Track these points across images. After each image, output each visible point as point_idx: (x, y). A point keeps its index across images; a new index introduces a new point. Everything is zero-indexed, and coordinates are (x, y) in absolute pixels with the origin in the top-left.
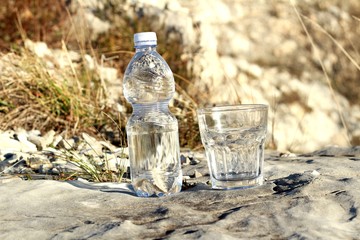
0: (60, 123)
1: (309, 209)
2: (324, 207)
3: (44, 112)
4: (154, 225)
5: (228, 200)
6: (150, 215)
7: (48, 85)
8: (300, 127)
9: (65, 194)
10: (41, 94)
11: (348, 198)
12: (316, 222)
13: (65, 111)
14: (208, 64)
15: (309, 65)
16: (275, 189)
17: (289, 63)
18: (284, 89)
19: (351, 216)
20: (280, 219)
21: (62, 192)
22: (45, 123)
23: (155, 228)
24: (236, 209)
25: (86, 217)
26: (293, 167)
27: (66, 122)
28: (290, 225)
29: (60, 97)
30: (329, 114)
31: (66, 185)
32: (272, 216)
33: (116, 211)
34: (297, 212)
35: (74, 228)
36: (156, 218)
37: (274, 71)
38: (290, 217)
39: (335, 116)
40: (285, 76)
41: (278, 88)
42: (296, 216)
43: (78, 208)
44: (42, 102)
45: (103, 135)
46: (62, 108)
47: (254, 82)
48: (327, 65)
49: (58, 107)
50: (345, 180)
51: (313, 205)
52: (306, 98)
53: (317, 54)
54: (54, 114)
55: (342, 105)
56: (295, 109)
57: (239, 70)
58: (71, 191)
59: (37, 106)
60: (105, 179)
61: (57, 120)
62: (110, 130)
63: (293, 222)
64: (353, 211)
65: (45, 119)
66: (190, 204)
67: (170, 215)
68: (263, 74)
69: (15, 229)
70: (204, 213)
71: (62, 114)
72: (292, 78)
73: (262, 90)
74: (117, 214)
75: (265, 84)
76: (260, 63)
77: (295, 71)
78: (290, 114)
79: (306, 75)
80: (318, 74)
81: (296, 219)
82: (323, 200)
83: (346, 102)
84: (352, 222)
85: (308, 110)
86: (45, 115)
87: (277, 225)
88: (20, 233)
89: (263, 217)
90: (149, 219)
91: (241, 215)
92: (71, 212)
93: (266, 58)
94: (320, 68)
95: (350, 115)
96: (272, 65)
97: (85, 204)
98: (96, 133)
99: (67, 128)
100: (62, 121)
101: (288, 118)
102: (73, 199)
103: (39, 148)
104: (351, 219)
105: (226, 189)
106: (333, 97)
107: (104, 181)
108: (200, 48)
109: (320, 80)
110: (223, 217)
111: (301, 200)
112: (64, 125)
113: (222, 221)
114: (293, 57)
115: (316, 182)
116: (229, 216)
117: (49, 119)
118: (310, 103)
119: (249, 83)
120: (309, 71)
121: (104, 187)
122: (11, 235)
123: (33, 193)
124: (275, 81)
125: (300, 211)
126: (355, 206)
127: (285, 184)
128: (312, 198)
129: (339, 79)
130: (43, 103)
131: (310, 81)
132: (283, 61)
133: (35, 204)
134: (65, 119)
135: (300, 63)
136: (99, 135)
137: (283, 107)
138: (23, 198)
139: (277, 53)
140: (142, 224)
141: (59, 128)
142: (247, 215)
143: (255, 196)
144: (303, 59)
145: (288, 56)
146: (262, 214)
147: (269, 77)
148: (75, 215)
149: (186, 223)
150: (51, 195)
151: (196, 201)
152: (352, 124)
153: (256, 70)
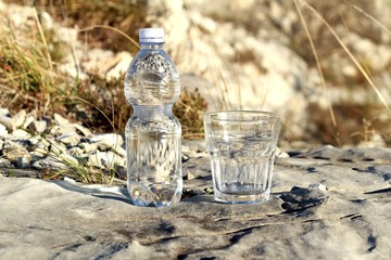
0: (29, 101)
1: (326, 236)
2: (342, 234)
3: (12, 87)
4: (163, 246)
5: (234, 218)
6: (155, 233)
7: (17, 58)
8: (254, 90)
9: (55, 198)
10: (9, 68)
11: (364, 224)
12: (336, 253)
13: (35, 87)
14: (172, 27)
15: (267, 23)
16: (284, 206)
17: (246, 18)
18: (239, 47)
19: (369, 247)
20: (297, 246)
21: (51, 195)
22: (14, 100)
23: (164, 251)
24: (248, 231)
25: (84, 230)
26: (295, 177)
27: (36, 101)
28: (309, 255)
29: (30, 72)
30: (285, 76)
31: (53, 186)
32: (288, 242)
33: (114, 223)
34: (314, 238)
35: (76, 246)
36: (162, 237)
37: (228, 26)
38: (306, 245)
39: (291, 80)
40: (241, 33)
41: (232, 45)
42: (314, 243)
43: (72, 218)
44: (11, 76)
45: (74, 115)
46: (32, 84)
47: (206, 37)
48: (286, 24)
49: (27, 82)
50: (359, 201)
51: (329, 232)
52: (261, 58)
53: (276, 11)
54: (23, 90)
55: (300, 68)
56: (249, 69)
57: (192, 24)
58: (60, 194)
59: (5, 80)
60: (95, 180)
61: (27, 97)
62: (81, 109)
63: (312, 252)
64: (372, 240)
65: (13, 96)
66: (194, 220)
67: (178, 234)
68: (217, 30)
69: (11, 244)
70: (213, 234)
71: (31, 90)
72: (248, 35)
73: (215, 46)
74: (116, 227)
75: (218, 40)
76: (215, 17)
77: (252, 28)
78: (244, 74)
79: (263, 32)
80: (275, 33)
81: (313, 248)
82: (338, 225)
83: (303, 65)
84: (372, 254)
85: (263, 71)
86: (14, 92)
87: (295, 254)
88: (18, 250)
89: (278, 243)
90: (155, 238)
91: (253, 239)
92: (66, 224)
93: (221, 11)
94: (278, 26)
95: (307, 79)
96: (228, 20)
97: (80, 212)
98: (67, 113)
99: (36, 105)
100: (31, 98)
101: (242, 79)
102: (65, 205)
103: (10, 131)
104: (370, 250)
105: (230, 203)
106: (290, 59)
107: (94, 183)
108: (166, 11)
109: (277, 39)
110: (235, 240)
111: (316, 224)
112: (33, 102)
113: (236, 246)
114: (250, 13)
115: (329, 202)
116: (242, 240)
117: (17, 96)
118: (266, 64)
119: (201, 38)
120: (267, 29)
121: (95, 191)
122: (9, 252)
123: (19, 195)
124: (230, 38)
125: (316, 238)
126: (374, 235)
127: (294, 201)
128: (327, 223)
129: (298, 39)
130: (12, 78)
131: (267, 40)
132: (239, 16)
133: (25, 209)
134: (34, 96)
135: (256, 20)
136: (70, 114)
137: (237, 66)
138: (11, 201)
139: (233, 7)
140: (148, 245)
141: (28, 107)
142: (261, 239)
143: (264, 214)
144: (260, 16)
145: (245, 11)
146: (276, 239)
147: (223, 33)
148: (72, 227)
149: (197, 247)
150: (39, 198)
151: (200, 215)
152: (308, 89)
153: (209, 24)
